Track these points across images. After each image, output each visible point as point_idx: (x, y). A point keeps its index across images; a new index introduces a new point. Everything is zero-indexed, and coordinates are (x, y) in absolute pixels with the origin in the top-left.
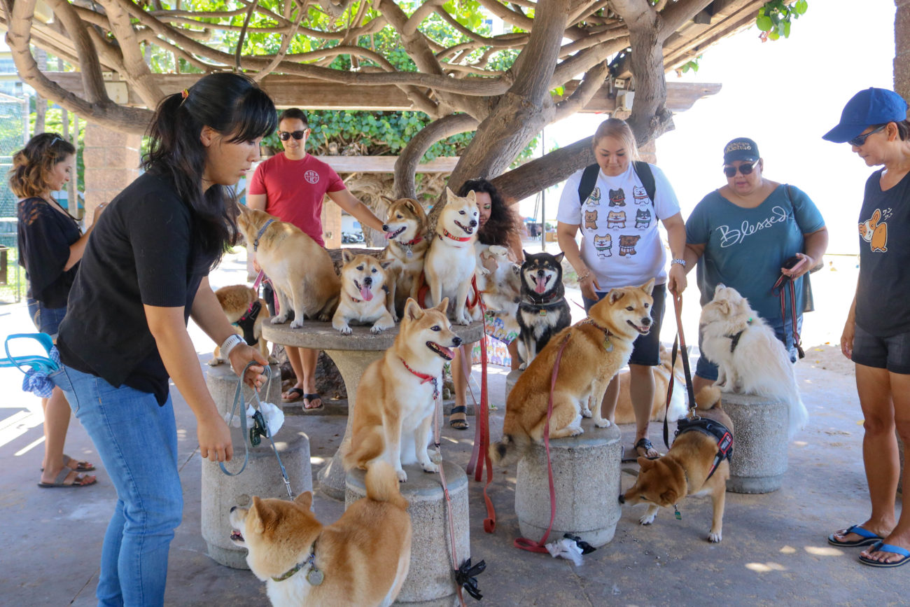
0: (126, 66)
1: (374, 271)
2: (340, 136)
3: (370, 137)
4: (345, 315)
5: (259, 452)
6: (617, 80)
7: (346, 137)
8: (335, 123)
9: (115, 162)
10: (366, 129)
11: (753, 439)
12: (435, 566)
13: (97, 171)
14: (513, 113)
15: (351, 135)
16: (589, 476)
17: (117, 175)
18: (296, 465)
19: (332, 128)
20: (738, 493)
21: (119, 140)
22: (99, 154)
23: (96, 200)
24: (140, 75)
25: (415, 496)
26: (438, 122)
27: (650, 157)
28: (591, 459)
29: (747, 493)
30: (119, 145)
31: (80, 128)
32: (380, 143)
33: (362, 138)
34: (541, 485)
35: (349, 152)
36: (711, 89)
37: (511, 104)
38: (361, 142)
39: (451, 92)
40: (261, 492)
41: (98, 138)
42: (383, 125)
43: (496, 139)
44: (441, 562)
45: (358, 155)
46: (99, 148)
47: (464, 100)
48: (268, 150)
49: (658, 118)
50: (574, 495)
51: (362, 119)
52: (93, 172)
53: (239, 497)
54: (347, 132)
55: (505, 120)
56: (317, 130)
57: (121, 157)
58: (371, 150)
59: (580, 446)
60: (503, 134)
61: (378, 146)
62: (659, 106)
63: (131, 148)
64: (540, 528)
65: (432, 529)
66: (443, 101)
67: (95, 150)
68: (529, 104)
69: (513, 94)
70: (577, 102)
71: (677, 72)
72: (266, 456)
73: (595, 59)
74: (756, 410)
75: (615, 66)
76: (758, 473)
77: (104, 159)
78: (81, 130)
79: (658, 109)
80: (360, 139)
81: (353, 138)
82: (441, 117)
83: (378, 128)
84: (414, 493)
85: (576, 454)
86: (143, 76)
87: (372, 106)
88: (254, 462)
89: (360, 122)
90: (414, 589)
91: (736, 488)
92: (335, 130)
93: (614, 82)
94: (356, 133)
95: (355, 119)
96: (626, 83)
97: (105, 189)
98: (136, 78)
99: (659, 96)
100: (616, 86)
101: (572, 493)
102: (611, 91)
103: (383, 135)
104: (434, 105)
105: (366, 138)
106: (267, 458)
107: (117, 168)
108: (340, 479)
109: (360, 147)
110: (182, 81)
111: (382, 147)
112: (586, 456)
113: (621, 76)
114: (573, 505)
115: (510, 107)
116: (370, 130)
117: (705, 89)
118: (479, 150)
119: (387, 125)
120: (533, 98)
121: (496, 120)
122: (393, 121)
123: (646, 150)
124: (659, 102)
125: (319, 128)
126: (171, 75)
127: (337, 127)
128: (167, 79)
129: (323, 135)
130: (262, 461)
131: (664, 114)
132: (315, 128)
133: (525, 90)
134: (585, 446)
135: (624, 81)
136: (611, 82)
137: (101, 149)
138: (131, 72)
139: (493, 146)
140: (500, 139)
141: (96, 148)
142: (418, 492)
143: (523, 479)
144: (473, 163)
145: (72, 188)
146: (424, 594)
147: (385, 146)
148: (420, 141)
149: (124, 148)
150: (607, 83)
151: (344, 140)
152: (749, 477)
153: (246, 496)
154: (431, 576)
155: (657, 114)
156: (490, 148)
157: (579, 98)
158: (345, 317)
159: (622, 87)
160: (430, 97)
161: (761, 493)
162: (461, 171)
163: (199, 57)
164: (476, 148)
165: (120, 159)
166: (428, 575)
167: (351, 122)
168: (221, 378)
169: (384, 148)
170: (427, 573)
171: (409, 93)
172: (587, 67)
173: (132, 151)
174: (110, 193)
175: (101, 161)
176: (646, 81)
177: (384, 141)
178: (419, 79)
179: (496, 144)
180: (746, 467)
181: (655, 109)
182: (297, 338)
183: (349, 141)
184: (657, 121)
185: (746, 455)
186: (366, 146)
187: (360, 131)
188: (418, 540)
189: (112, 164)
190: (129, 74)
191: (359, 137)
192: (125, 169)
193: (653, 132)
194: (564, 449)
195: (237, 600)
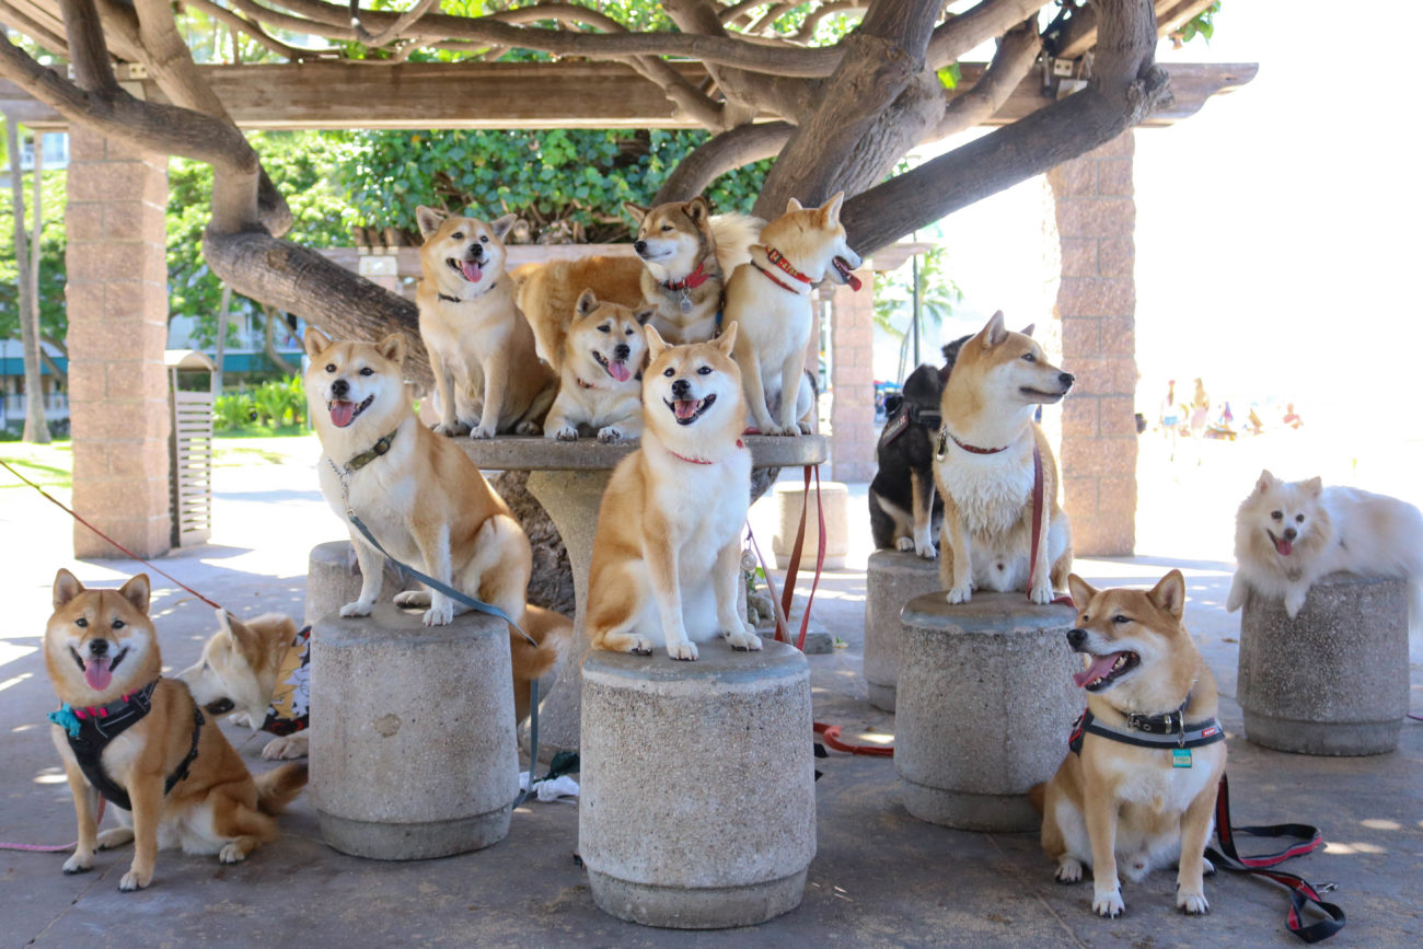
0: (143, 40)
1: (629, 332)
2: (534, 208)
3: (589, 208)
4: (567, 413)
5: (418, 635)
6: (1058, 62)
7: (545, 209)
8: (524, 183)
9: (123, 229)
10: (583, 193)
11: (1341, 651)
12: (752, 820)
13: (90, 247)
14: (871, 71)
15: (554, 205)
16: (1034, 686)
17: (126, 254)
18: (486, 663)
19: (519, 194)
20: (1317, 755)
21: (129, 188)
22: (94, 215)
23: (87, 300)
24: (170, 58)
25: (714, 683)
26: (723, 139)
27: (1123, 205)
28: (1037, 654)
29: (1333, 755)
30: (130, 198)
31: (43, 222)
32: (609, 220)
33: (575, 210)
34: (943, 707)
35: (551, 237)
36: (1239, 75)
37: (867, 54)
38: (572, 218)
39: (750, 69)
40: (422, 709)
41: (91, 184)
42: (615, 185)
43: (839, 125)
44: (764, 813)
45: (567, 243)
46: (94, 203)
47: (774, 89)
48: (398, 237)
49: (1142, 84)
50: (1007, 723)
51: (574, 175)
52: (83, 248)
53: (381, 719)
54: (546, 199)
55: (856, 86)
56: (491, 197)
57: (134, 220)
58: (592, 234)
59: (1017, 629)
60: (854, 113)
61: (605, 225)
62: (1144, 59)
63: (152, 205)
64: (943, 790)
65: (746, 748)
66: (734, 94)
67: (85, 207)
68: (900, 54)
69: (870, 37)
70: (985, 100)
71: (1173, 39)
72: (432, 642)
73: (1017, 10)
74: (1345, 594)
75: (1053, 36)
76: (1353, 714)
77: (102, 224)
78: (46, 224)
79: (1142, 66)
80: (571, 213)
81: (559, 211)
82: (730, 128)
83: (606, 190)
84: (712, 677)
85: (1010, 644)
86: (176, 60)
87: (598, 116)
88: (409, 653)
89: (570, 181)
90: (712, 861)
91: (1310, 747)
92: (525, 196)
93: (1052, 65)
94: (564, 201)
95: (560, 176)
96: (1074, 65)
97: (104, 280)
98: (163, 63)
99: (1144, 43)
100: (1057, 72)
101: (1003, 719)
102: (1047, 82)
103: (615, 203)
104: (716, 109)
105: (582, 210)
106: (432, 646)
107: (126, 240)
108: (561, 728)
109: (571, 228)
110: (246, 78)
111: (612, 227)
112: (1028, 648)
113: (1066, 53)
114: (1005, 743)
115: (865, 61)
116: (590, 194)
117: (1226, 75)
118: (808, 148)
119: (623, 185)
120: (907, 43)
121: (838, 88)
122: (634, 178)
123: (1116, 192)
124: (1144, 52)
125: (493, 193)
126: (225, 67)
127: (528, 192)
128: (217, 74)
129: (501, 206)
130: (423, 652)
131: (1154, 77)
132: (487, 193)
133: (893, 30)
134: (1025, 630)
135: (1071, 64)
136: (1046, 65)
137: (97, 206)
138: (154, 51)
139: (834, 138)
140: (847, 124)
141: (88, 203)
142: (719, 676)
143: (909, 701)
144: (797, 176)
145: (31, 333)
146: (733, 873)
147: (617, 225)
148: (691, 171)
149: (140, 203)
150: (1038, 67)
151: (541, 215)
152: (1335, 723)
153: (395, 717)
154: (744, 838)
155: (1140, 76)
156: (828, 143)
157: (987, 93)
158: (567, 418)
159: (1069, 73)
160: (710, 93)
161: (1360, 756)
162: (774, 192)
163: (273, 32)
164: (802, 145)
165: (131, 224)
166: (740, 836)
167: (554, 181)
168: (334, 563)
169: (617, 230)
170: (738, 833)
171: (669, 86)
172: (1002, 26)
173: (154, 210)
174: (113, 286)
175: (97, 228)
176: (1119, 12)
177: (616, 216)
178: (691, 45)
179: (840, 135)
180: (1330, 705)
181: (1136, 66)
182: (483, 451)
183: (550, 218)
184: (1140, 88)
185: (1329, 681)
186: (582, 227)
187: (570, 198)
188: (721, 769)
189: (116, 233)
190: (150, 56)
191: (568, 210)
192: (142, 243)
193: (1132, 110)
194: (986, 636)
195: (379, 902)
